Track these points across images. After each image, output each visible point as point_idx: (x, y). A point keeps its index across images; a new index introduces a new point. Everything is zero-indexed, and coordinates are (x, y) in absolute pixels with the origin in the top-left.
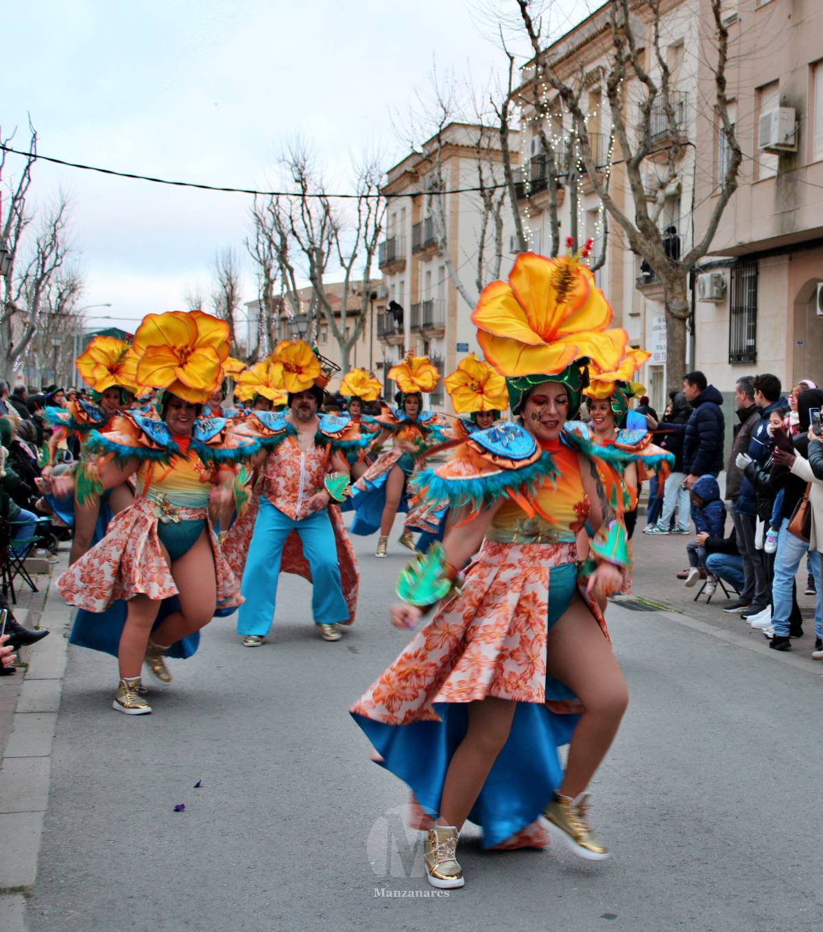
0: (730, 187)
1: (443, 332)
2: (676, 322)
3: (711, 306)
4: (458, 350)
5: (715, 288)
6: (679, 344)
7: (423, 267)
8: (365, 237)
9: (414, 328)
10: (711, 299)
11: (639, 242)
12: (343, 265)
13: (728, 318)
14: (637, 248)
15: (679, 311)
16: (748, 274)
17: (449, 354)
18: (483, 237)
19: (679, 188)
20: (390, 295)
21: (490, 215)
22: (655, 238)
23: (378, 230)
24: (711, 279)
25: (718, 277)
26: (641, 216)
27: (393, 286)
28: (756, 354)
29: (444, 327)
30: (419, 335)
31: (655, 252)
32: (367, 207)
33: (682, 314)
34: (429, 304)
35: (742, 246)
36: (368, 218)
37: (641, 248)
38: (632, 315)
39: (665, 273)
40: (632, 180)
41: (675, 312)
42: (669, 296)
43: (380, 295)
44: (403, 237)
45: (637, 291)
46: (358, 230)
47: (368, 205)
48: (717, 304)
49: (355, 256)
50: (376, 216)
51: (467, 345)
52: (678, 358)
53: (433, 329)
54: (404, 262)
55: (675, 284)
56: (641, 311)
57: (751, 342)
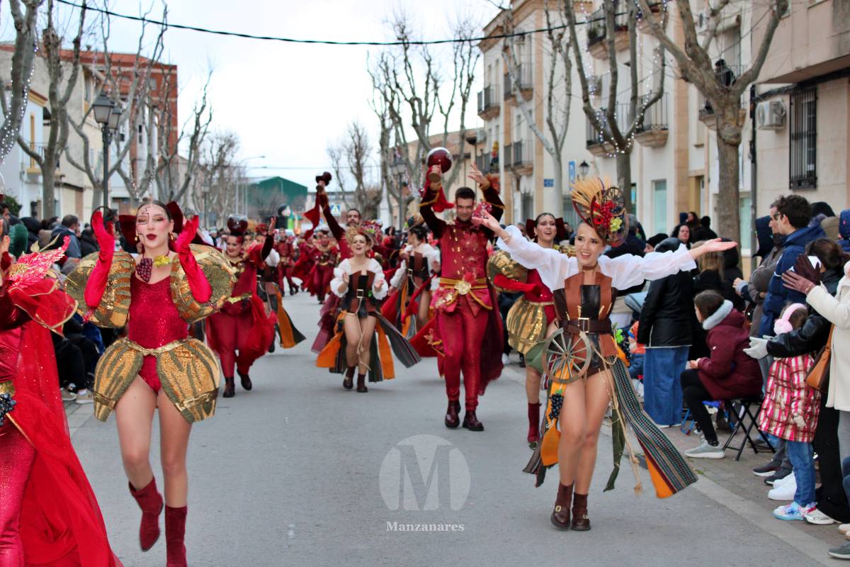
0: (781, 7)
1: (531, 169)
2: (728, 148)
3: (771, 133)
4: (545, 185)
5: (775, 116)
6: (731, 170)
7: (515, 112)
8: (460, 86)
9: (507, 167)
10: (771, 126)
11: (690, 70)
12: (442, 112)
13: (788, 144)
14: (688, 76)
15: (731, 137)
16: (808, 99)
17: (538, 189)
18: (552, 77)
19: (739, 19)
20: (488, 139)
21: (559, 56)
22: (705, 65)
23: (470, 80)
24: (771, 108)
25: (778, 104)
26: (691, 43)
27: (490, 130)
28: (816, 179)
29: (532, 165)
30: (511, 173)
31: (706, 79)
32: (461, 59)
33: (734, 140)
34: (519, 145)
35: (799, 71)
36: (463, 69)
37: (691, 75)
38: (698, 146)
39: (716, 99)
40: (680, 7)
41: (727, 138)
42: (721, 122)
43: (479, 139)
44: (497, 85)
45: (701, 123)
46: (455, 80)
47: (462, 57)
48: (777, 132)
49: (452, 104)
50: (468, 66)
51: (552, 180)
52: (730, 184)
53: (523, 167)
54: (498, 108)
55: (726, 110)
56: (705, 143)
57: (811, 167)
